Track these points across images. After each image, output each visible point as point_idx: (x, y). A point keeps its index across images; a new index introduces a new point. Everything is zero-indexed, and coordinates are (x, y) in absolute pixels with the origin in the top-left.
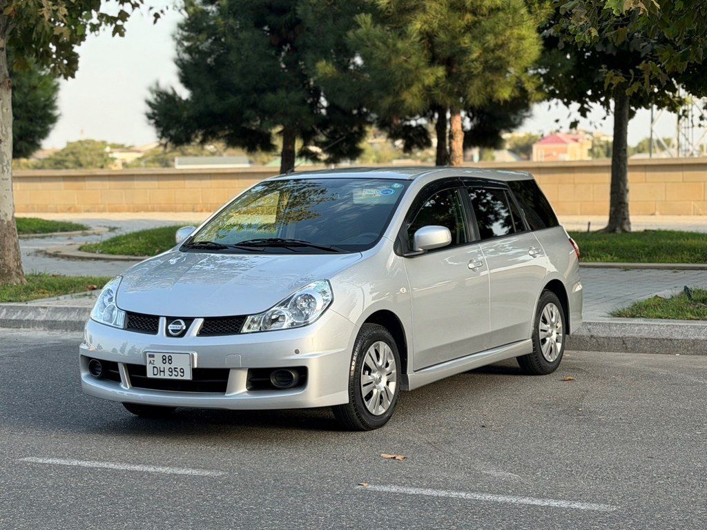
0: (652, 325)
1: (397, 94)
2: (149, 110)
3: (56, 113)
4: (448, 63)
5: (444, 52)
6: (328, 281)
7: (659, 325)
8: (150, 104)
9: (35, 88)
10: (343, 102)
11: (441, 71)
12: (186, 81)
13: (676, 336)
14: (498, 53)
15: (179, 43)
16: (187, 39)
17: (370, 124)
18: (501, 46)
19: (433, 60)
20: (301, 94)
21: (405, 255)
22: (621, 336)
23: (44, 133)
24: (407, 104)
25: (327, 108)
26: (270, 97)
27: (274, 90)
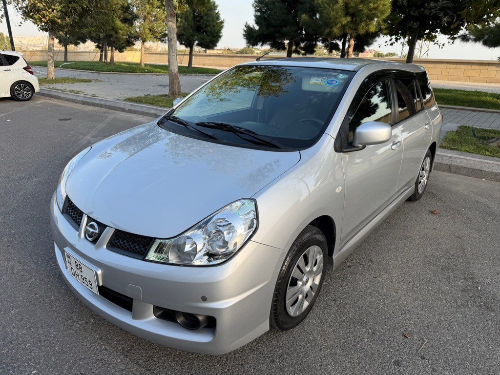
0: (470, 160)
1: (331, 27)
2: (244, 33)
3: (221, 34)
4: (353, 15)
5: (351, 11)
6: (255, 201)
7: (474, 160)
8: (245, 31)
9: (215, 26)
10: (310, 31)
11: (349, 19)
12: (257, 23)
13: (484, 169)
14: (373, 12)
15: (255, 7)
16: (257, 6)
17: (319, 41)
18: (375, 9)
19: (347, 14)
20: (296, 28)
21: (345, 150)
22: (448, 164)
23: (217, 41)
24: (334, 32)
25: (305, 35)
26: (284, 29)
27: (286, 26)
